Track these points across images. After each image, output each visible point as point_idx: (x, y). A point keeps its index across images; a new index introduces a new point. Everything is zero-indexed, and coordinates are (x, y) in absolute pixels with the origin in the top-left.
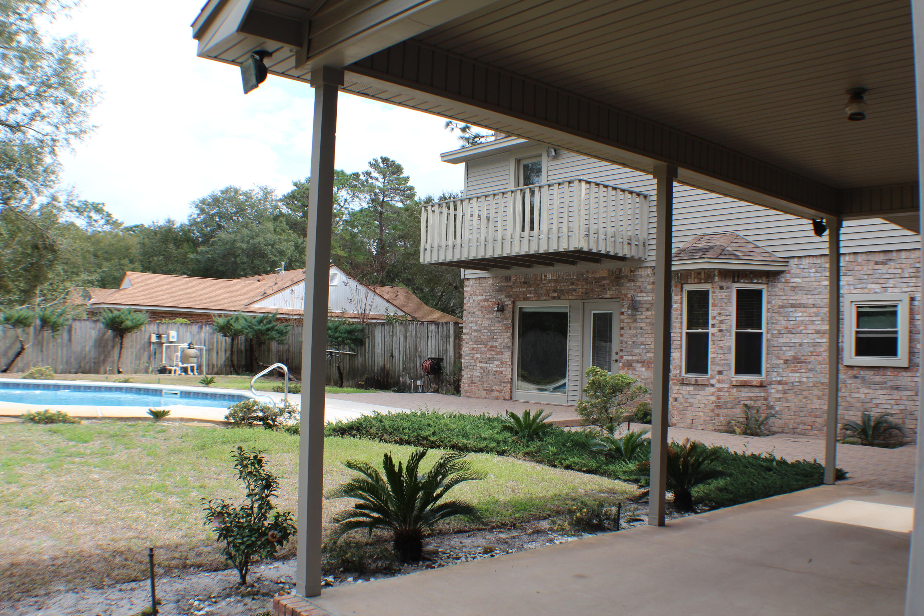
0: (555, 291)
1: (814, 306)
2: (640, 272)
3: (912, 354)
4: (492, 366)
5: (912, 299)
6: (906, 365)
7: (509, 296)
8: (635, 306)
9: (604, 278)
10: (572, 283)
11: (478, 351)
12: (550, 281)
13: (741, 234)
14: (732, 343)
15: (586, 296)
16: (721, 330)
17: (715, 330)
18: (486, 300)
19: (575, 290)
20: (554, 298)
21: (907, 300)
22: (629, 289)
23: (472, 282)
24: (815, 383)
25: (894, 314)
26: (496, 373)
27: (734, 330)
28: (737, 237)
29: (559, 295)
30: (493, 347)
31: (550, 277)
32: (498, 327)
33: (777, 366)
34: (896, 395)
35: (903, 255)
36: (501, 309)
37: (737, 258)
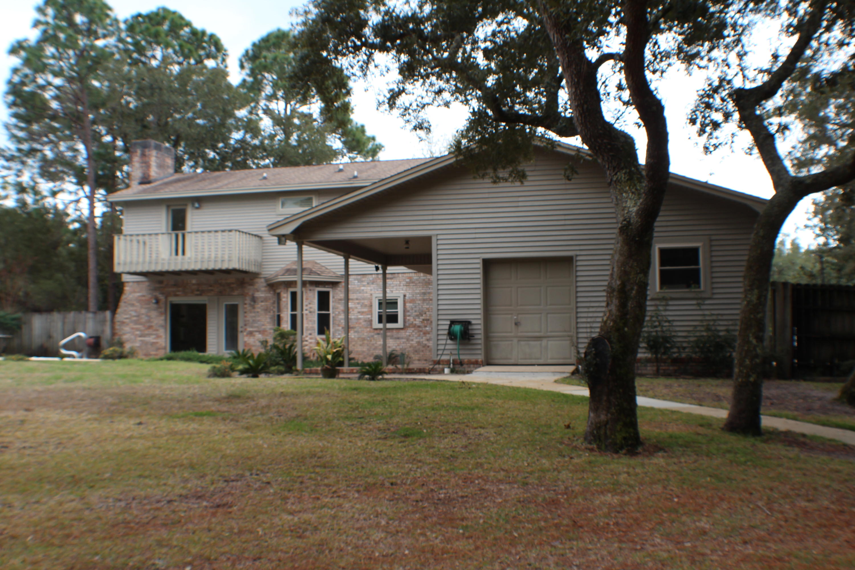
0: (198, 290)
1: (357, 299)
2: (257, 280)
3: (405, 322)
4: (151, 339)
5: (405, 296)
6: (402, 326)
7: (162, 293)
8: (254, 300)
9: (233, 283)
10: (211, 286)
11: (137, 329)
12: (194, 284)
13: (318, 261)
14: (316, 319)
15: (221, 293)
16: (310, 312)
17: (307, 312)
18: (143, 296)
19: (212, 290)
20: (197, 295)
21: (402, 297)
22: (250, 290)
23: (131, 284)
24: (358, 338)
25: (396, 303)
26: (153, 344)
27: (317, 312)
28: (316, 263)
29: (202, 293)
30: (150, 327)
31: (194, 282)
32: (154, 314)
33: (338, 330)
34: (398, 341)
35: (400, 275)
36: (157, 302)
37: (319, 275)
